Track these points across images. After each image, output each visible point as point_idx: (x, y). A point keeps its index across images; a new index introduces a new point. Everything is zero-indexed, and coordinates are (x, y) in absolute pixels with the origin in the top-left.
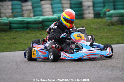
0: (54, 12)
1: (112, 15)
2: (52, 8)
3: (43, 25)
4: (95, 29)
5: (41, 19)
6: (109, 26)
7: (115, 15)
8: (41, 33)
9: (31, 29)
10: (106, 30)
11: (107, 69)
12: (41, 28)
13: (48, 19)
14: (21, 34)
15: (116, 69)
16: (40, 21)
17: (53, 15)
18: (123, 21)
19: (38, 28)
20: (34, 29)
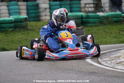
0: (10, 14)
2: (9, 10)
7: (71, 18)
11: (63, 71)
13: (4, 21)
15: (72, 71)
17: (9, 17)
18: (79, 24)
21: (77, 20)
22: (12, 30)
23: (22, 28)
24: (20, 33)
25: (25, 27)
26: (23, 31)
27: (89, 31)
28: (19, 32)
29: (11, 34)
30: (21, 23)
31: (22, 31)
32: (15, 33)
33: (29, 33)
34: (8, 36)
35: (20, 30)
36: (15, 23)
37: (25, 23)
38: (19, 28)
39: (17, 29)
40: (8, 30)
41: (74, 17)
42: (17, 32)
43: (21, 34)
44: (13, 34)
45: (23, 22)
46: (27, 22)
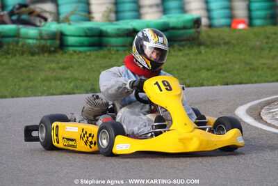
5: (131, 25)
9: (109, 47)
14: (84, 58)
16: (128, 30)
19: (124, 46)
20: (115, 48)
23: (188, 42)
24: (180, 53)
25: (194, 39)
26: (189, 47)
28: (180, 50)
30: (185, 31)
31: (186, 48)
33: (200, 53)
35: (183, 46)
36: (172, 31)
37: (192, 31)
38: (181, 41)
39: (176, 45)
42: (174, 51)
43: (182, 55)
45: (190, 28)
46: (199, 30)
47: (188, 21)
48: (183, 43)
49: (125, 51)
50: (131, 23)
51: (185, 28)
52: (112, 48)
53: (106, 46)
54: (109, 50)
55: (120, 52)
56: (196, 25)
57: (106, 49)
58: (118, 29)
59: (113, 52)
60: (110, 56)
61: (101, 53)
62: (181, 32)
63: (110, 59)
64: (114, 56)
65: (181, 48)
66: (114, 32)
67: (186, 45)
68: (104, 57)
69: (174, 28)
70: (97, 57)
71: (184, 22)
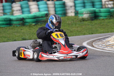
1: (84, 12)
2: (39, 8)
3: (23, 21)
4: (69, 24)
5: (22, 16)
6: (81, 22)
7: (86, 12)
8: (22, 28)
9: (13, 25)
10: (77, 26)
12: (22, 24)
13: (28, 17)
14: (5, 29)
16: (20, 18)
18: (93, 18)
19: (19, 24)
20: (16, 25)
21: (91, 14)
22: (35, 24)
25: (46, 21)
27: (101, 23)
29: (34, 27)
31: (43, 24)
32: (37, 26)
34: (31, 29)
35: (42, 24)
36: (37, 18)
37: (45, 18)
38: (41, 22)
39: (39, 23)
40: (31, 24)
41: (88, 12)
44: (36, 27)
45: (44, 17)
46: (47, 18)
47: (43, 14)
48: (42, 23)
49: (20, 26)
50: (21, 16)
51: (42, 17)
52: (15, 25)
53: (12, 25)
54: (14, 26)
55: (18, 27)
56: (47, 16)
57: (12, 26)
58: (17, 18)
59: (15, 27)
60: (14, 28)
61: (11, 27)
62: (41, 19)
63: (15, 29)
64: (16, 28)
65: (41, 25)
66: (15, 19)
67: (43, 23)
68: (12, 29)
69: (38, 17)
70: (10, 29)
71: (42, 15)
